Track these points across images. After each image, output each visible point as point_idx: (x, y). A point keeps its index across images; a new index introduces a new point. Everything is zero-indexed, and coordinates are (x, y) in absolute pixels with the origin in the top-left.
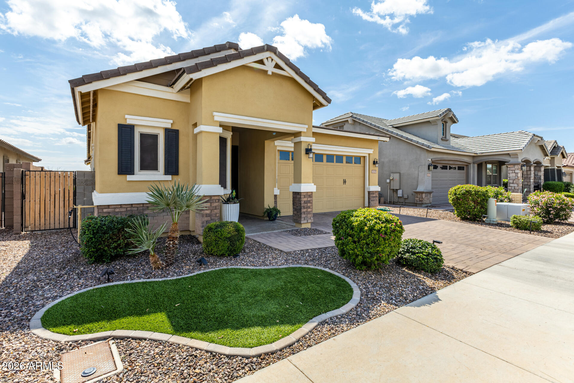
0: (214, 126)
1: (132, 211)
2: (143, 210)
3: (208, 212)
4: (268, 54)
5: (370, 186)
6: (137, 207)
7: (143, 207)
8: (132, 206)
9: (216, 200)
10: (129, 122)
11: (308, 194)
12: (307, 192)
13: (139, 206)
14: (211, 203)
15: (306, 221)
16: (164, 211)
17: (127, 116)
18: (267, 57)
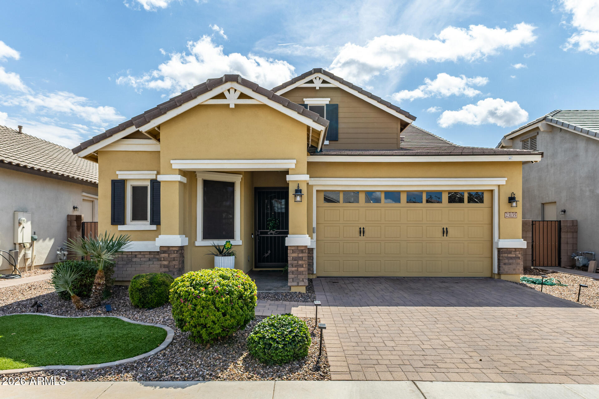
0: (172, 174)
1: (123, 258)
2: (132, 258)
3: (166, 263)
4: (228, 85)
5: (500, 240)
6: (127, 255)
7: (132, 255)
8: (123, 253)
9: (174, 251)
10: (120, 177)
11: (299, 249)
12: (298, 246)
13: (128, 254)
14: (169, 254)
15: (295, 284)
16: (149, 260)
17: (118, 172)
18: (228, 88)
